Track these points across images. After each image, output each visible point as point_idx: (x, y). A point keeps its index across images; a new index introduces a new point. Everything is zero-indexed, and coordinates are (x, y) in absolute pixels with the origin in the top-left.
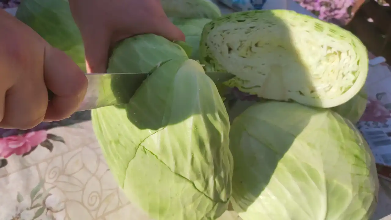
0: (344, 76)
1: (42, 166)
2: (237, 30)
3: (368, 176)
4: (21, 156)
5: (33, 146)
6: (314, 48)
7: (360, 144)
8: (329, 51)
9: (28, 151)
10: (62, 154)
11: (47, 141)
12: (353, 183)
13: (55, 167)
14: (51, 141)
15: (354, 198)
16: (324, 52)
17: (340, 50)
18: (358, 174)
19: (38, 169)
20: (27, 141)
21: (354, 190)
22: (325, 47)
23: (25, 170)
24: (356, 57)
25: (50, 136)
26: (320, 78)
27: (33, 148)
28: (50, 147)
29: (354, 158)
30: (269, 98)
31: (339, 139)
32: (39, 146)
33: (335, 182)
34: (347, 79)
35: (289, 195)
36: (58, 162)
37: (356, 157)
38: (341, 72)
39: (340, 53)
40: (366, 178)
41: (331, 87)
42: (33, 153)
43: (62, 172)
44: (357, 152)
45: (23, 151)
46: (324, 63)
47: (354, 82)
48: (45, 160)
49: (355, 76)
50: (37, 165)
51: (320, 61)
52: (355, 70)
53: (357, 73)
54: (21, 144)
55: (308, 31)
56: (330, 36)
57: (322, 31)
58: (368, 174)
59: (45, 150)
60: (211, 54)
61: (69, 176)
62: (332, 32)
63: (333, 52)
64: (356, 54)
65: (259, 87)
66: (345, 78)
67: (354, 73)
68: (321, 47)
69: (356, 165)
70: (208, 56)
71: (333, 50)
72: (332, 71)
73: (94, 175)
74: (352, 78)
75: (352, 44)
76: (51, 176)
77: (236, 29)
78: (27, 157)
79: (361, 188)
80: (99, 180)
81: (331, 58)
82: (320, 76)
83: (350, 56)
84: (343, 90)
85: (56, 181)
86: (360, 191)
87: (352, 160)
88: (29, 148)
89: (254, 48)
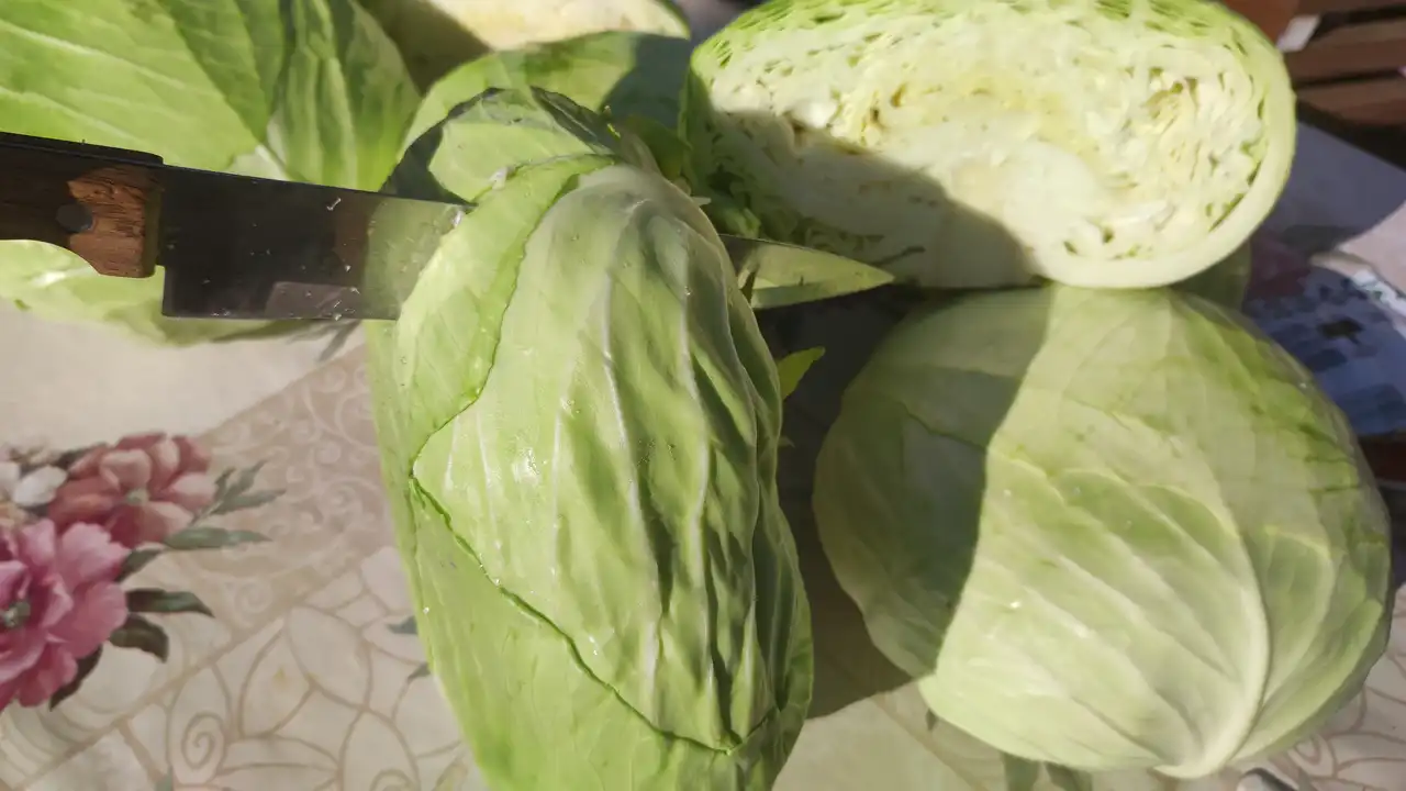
0: (1214, 162)
1: (145, 725)
2: (816, 57)
3: (1358, 487)
4: (45, 706)
5: (85, 653)
6: (1101, 81)
7: (1303, 385)
8: (1156, 85)
9: (68, 678)
10: (212, 659)
11: (131, 623)
12: (1322, 521)
13: (198, 718)
14: (152, 618)
15: (1340, 571)
16: (1138, 90)
17: (1192, 74)
18: (1330, 490)
19: (129, 739)
20: (52, 639)
21: (1333, 543)
22: (1142, 71)
23: (79, 759)
24: (1253, 92)
25: (139, 600)
26: (1134, 185)
27: (87, 664)
28: (155, 644)
29: (1303, 436)
30: (958, 284)
31: (1236, 383)
32: (109, 651)
33: (1271, 531)
34: (1227, 174)
35: (1133, 613)
36: (204, 694)
37: (1306, 429)
38: (1204, 153)
39: (1193, 82)
40: (1356, 495)
41: (1172, 210)
42: (91, 682)
43: (234, 730)
44: (1302, 413)
45: (47, 683)
46: (1144, 128)
47: (1252, 178)
48: (151, 699)
49: (1251, 155)
50: (121, 725)
51: (1128, 123)
52: (1251, 137)
53: (1262, 143)
54: (30, 661)
55: (1074, 23)
56: (1158, 27)
57: (1127, 15)
58: (1356, 480)
59: (137, 661)
60: (730, 158)
61: (267, 737)
62: (1162, 13)
63: (1169, 85)
64: (1251, 79)
65: (920, 250)
66: (1220, 171)
67: (1246, 148)
68: (1128, 75)
69: (1314, 458)
70: (720, 168)
71: (1168, 79)
72: (1173, 154)
73: (363, 709)
74: (1244, 165)
75: (1234, 47)
76: (196, 754)
77: (813, 53)
78: (67, 704)
79: (1350, 532)
80: (389, 721)
81: (1166, 108)
82: (1136, 180)
83: (1232, 92)
84: (1217, 213)
85: (221, 771)
86: (1351, 545)
87: (1299, 446)
88: (71, 666)
89: (887, 114)
